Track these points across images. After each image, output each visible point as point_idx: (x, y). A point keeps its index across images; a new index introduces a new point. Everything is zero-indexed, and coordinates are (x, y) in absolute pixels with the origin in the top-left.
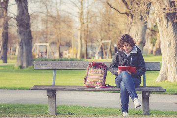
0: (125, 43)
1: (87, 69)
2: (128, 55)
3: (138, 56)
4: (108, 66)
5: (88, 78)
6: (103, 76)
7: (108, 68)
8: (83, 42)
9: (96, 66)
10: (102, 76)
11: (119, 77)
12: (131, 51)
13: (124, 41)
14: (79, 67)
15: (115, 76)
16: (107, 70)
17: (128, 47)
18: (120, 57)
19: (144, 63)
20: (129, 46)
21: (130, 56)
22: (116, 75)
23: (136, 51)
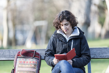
0: (65, 20)
1: (15, 59)
2: (68, 39)
3: (81, 40)
4: (43, 54)
5: (16, 70)
6: (36, 67)
7: (43, 57)
8: (11, 24)
9: (27, 54)
10: (34, 68)
11: (56, 68)
12: (72, 33)
13: (63, 18)
14: (5, 57)
15: (51, 68)
16: (41, 59)
17: (67, 27)
18: (58, 42)
19: (88, 49)
20: (69, 25)
21: (70, 40)
22: (53, 66)
23: (77, 33)
